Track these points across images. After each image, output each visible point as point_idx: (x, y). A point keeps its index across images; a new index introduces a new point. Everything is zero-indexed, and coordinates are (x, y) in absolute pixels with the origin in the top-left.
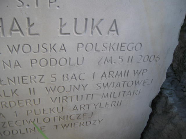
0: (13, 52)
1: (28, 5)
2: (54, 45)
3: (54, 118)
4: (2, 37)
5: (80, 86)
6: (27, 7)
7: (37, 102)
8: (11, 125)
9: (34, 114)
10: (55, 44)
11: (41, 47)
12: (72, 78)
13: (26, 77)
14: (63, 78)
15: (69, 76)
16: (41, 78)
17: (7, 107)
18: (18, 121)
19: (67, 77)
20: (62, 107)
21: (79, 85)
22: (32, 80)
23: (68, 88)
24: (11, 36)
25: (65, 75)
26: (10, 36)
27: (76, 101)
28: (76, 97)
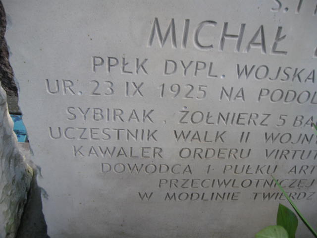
0: (242, 75)
1: (287, 9)
2: (301, 71)
3: (258, 181)
4: (235, 52)
5: (313, 137)
6: (284, 11)
7: (245, 154)
8: (194, 185)
9: (234, 173)
10: (303, 70)
11: (282, 72)
12: (306, 123)
13: (245, 115)
14: (295, 122)
15: (304, 120)
16: (264, 118)
17: (201, 157)
18: (206, 181)
19: (300, 121)
20: (276, 166)
21: (313, 135)
22: (251, 120)
23: (295, 138)
24: (248, 51)
25: (299, 118)
26: (246, 52)
27: (300, 158)
28: (301, 152)
